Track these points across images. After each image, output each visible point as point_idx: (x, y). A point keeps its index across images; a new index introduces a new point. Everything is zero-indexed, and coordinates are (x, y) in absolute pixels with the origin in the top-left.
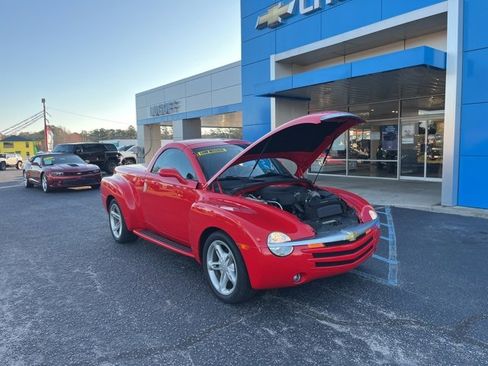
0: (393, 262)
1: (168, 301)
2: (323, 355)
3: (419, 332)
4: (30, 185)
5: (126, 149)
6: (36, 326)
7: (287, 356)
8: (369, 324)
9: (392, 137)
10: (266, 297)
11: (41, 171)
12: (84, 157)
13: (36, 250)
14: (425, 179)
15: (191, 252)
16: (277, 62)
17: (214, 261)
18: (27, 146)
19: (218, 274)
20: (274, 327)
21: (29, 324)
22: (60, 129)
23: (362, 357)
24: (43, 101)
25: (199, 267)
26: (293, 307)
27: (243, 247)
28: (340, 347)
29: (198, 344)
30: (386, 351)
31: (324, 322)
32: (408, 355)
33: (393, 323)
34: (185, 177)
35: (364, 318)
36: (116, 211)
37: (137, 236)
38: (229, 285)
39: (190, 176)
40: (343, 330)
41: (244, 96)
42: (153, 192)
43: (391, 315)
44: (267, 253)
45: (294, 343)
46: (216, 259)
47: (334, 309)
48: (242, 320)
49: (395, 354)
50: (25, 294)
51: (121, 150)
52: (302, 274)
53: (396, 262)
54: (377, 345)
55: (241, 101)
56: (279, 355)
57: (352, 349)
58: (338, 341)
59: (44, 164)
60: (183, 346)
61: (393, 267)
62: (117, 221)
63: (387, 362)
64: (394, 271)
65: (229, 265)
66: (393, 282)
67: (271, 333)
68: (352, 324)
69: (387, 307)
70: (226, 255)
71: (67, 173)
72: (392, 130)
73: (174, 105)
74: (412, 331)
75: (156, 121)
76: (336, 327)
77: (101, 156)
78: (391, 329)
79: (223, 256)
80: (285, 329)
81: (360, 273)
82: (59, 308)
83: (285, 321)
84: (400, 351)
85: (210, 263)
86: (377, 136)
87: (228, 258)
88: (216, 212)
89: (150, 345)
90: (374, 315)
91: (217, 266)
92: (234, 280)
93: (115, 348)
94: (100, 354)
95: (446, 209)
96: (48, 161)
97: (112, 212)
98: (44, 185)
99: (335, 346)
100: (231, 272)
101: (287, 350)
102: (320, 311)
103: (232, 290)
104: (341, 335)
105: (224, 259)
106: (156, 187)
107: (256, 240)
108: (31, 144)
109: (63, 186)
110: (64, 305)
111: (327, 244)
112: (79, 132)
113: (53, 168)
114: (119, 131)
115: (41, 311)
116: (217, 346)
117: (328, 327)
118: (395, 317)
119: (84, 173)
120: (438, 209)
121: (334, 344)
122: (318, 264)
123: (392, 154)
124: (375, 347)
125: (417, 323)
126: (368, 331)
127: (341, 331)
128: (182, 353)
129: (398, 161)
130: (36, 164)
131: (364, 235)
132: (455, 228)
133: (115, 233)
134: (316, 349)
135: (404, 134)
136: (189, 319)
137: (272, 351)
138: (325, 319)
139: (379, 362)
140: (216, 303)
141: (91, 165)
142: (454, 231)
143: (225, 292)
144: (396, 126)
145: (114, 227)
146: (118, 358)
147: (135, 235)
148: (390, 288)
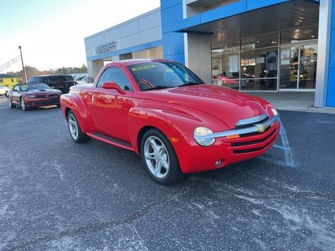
0: (287, 149)
1: (115, 185)
2: (245, 224)
3: (320, 201)
4: (13, 106)
5: (80, 79)
6: (11, 208)
7: (215, 226)
8: (279, 198)
9: (273, 60)
10: (192, 179)
11: (19, 95)
12: (50, 85)
13: (15, 150)
14: (298, 90)
15: (131, 147)
16: (187, 5)
17: (150, 152)
18: (13, 81)
19: (154, 162)
20: (201, 202)
21: (6, 207)
22: (34, 69)
23: (278, 225)
24: (20, 47)
25: (138, 158)
26: (215, 186)
27: (174, 140)
28: (258, 217)
29: (141, 218)
30: (297, 219)
31: (241, 197)
32: (316, 221)
33: (297, 195)
34: (123, 88)
35: (273, 193)
36: (73, 120)
37: (91, 138)
38: (163, 170)
39: (127, 88)
40: (258, 202)
41: (163, 33)
42: (99, 105)
43: (294, 189)
44: (193, 144)
45: (219, 215)
46: (151, 150)
47: (248, 187)
48: (175, 197)
49: (305, 222)
50: (5, 183)
51: (77, 80)
52: (222, 160)
53: (289, 149)
54: (289, 214)
55: (161, 38)
56: (209, 225)
57: (269, 218)
58: (256, 212)
59: (21, 91)
60: (129, 220)
61: (288, 152)
62: (74, 126)
63: (299, 228)
64: (289, 155)
65: (162, 154)
66: (291, 163)
67: (200, 207)
68: (264, 198)
69: (289, 183)
70: (159, 147)
71: (38, 96)
72: (273, 54)
73: (113, 45)
74: (315, 201)
75: (100, 58)
76: (252, 200)
77: (63, 84)
78: (297, 201)
79: (157, 148)
80: (210, 203)
81: (263, 158)
82: (30, 193)
83: (210, 197)
84: (308, 218)
85: (147, 154)
86: (262, 60)
87: (161, 149)
88: (149, 114)
89: (103, 220)
90: (281, 189)
91: (153, 156)
92: (167, 166)
93: (74, 223)
94: (62, 229)
95: (318, 109)
96: (24, 88)
97: (70, 120)
98: (23, 105)
99: (254, 216)
100: (164, 160)
101: (215, 221)
102: (237, 188)
103: (165, 174)
104: (257, 207)
105: (158, 151)
106: (102, 101)
107: (184, 134)
108: (15, 79)
109: (36, 105)
110: (34, 191)
111: (242, 135)
112: (48, 70)
113: (28, 93)
114: (76, 69)
115: (16, 195)
116: (157, 219)
117: (245, 201)
118: (298, 191)
119: (50, 96)
120: (312, 110)
121: (253, 215)
122: (235, 151)
123: (273, 73)
124: (287, 216)
125: (317, 194)
126: (279, 202)
127: (256, 203)
128: (129, 226)
129: (278, 78)
130: (16, 91)
131: (269, 127)
132: (328, 122)
133: (73, 135)
134: (238, 219)
135: (282, 57)
136: (133, 197)
137: (202, 222)
138: (242, 194)
139: (294, 228)
140: (153, 184)
141: (56, 90)
142: (327, 124)
143: (160, 176)
144: (277, 52)
145: (72, 131)
146: (76, 232)
147: (88, 136)
148: (290, 168)
